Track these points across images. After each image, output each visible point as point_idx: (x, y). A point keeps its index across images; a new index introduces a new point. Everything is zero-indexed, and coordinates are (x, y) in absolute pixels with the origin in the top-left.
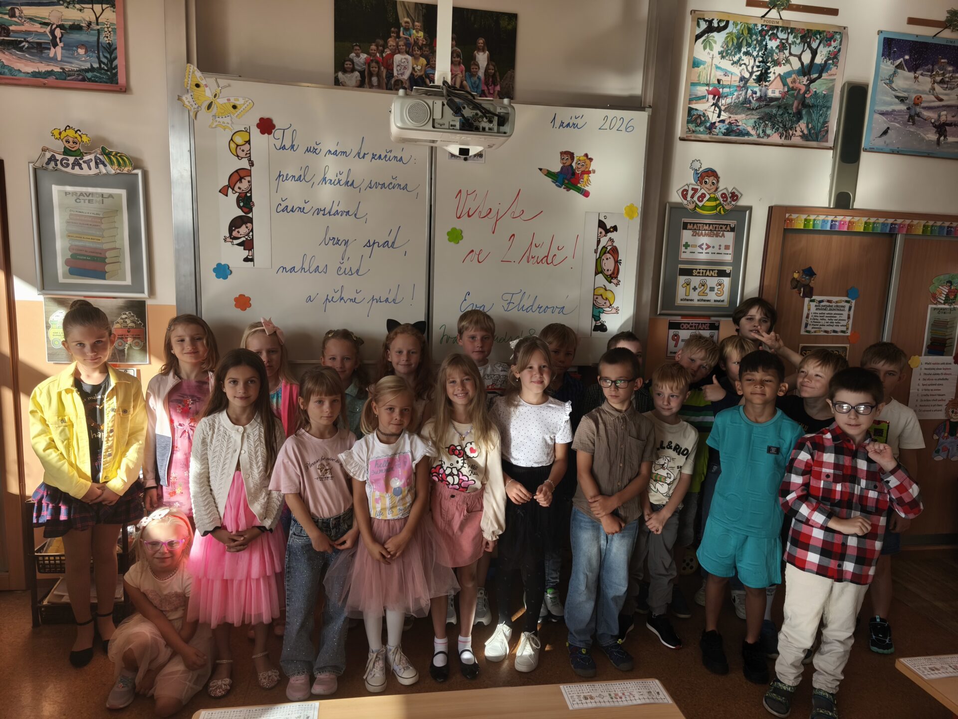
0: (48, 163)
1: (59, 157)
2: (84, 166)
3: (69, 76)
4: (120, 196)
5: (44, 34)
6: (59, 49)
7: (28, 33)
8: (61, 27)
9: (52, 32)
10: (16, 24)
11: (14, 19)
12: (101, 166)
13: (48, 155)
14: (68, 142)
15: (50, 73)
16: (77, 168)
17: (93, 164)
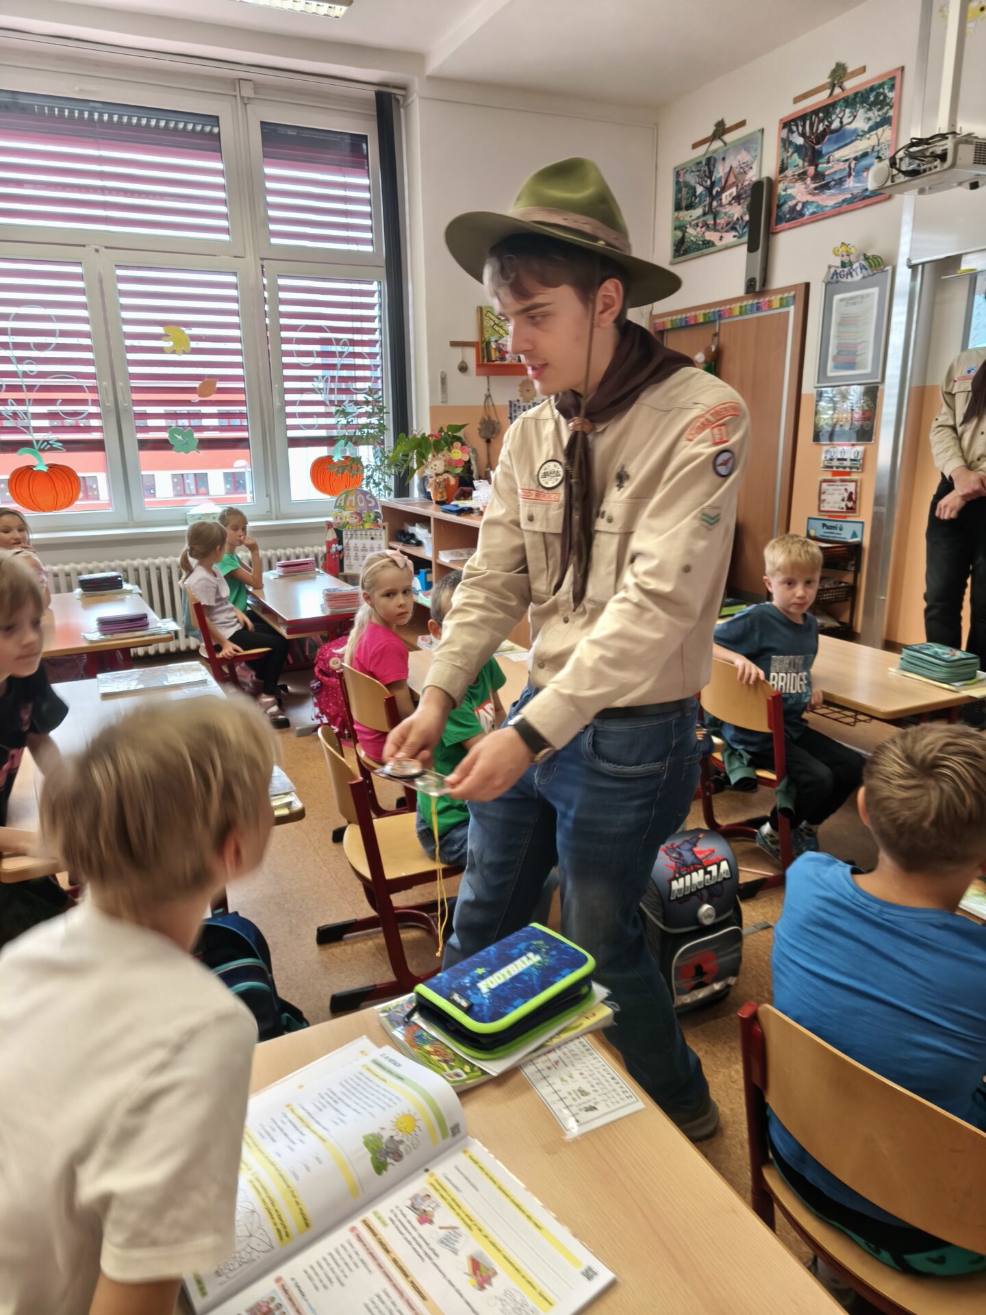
0: (832, 278)
1: (839, 270)
2: (854, 273)
3: (856, 198)
4: (873, 293)
5: (845, 169)
6: (852, 177)
7: (835, 172)
8: (856, 159)
9: (850, 167)
10: (830, 168)
11: (830, 165)
12: (864, 270)
13: (832, 270)
14: (843, 256)
15: (844, 201)
16: (849, 276)
17: (859, 270)
